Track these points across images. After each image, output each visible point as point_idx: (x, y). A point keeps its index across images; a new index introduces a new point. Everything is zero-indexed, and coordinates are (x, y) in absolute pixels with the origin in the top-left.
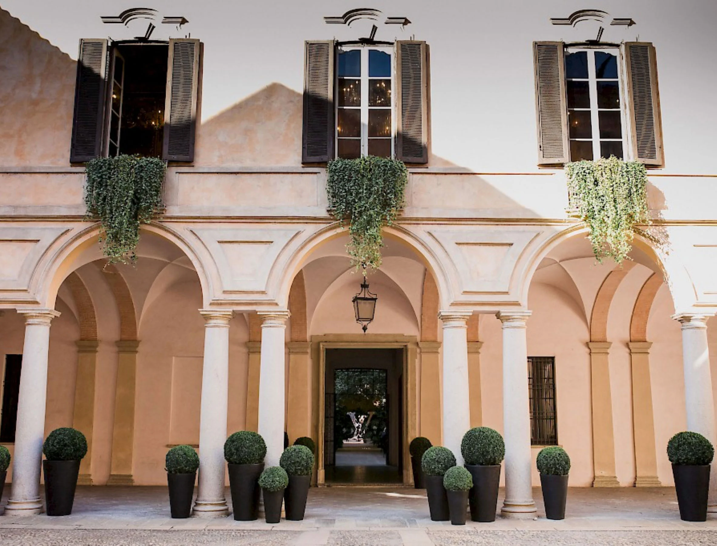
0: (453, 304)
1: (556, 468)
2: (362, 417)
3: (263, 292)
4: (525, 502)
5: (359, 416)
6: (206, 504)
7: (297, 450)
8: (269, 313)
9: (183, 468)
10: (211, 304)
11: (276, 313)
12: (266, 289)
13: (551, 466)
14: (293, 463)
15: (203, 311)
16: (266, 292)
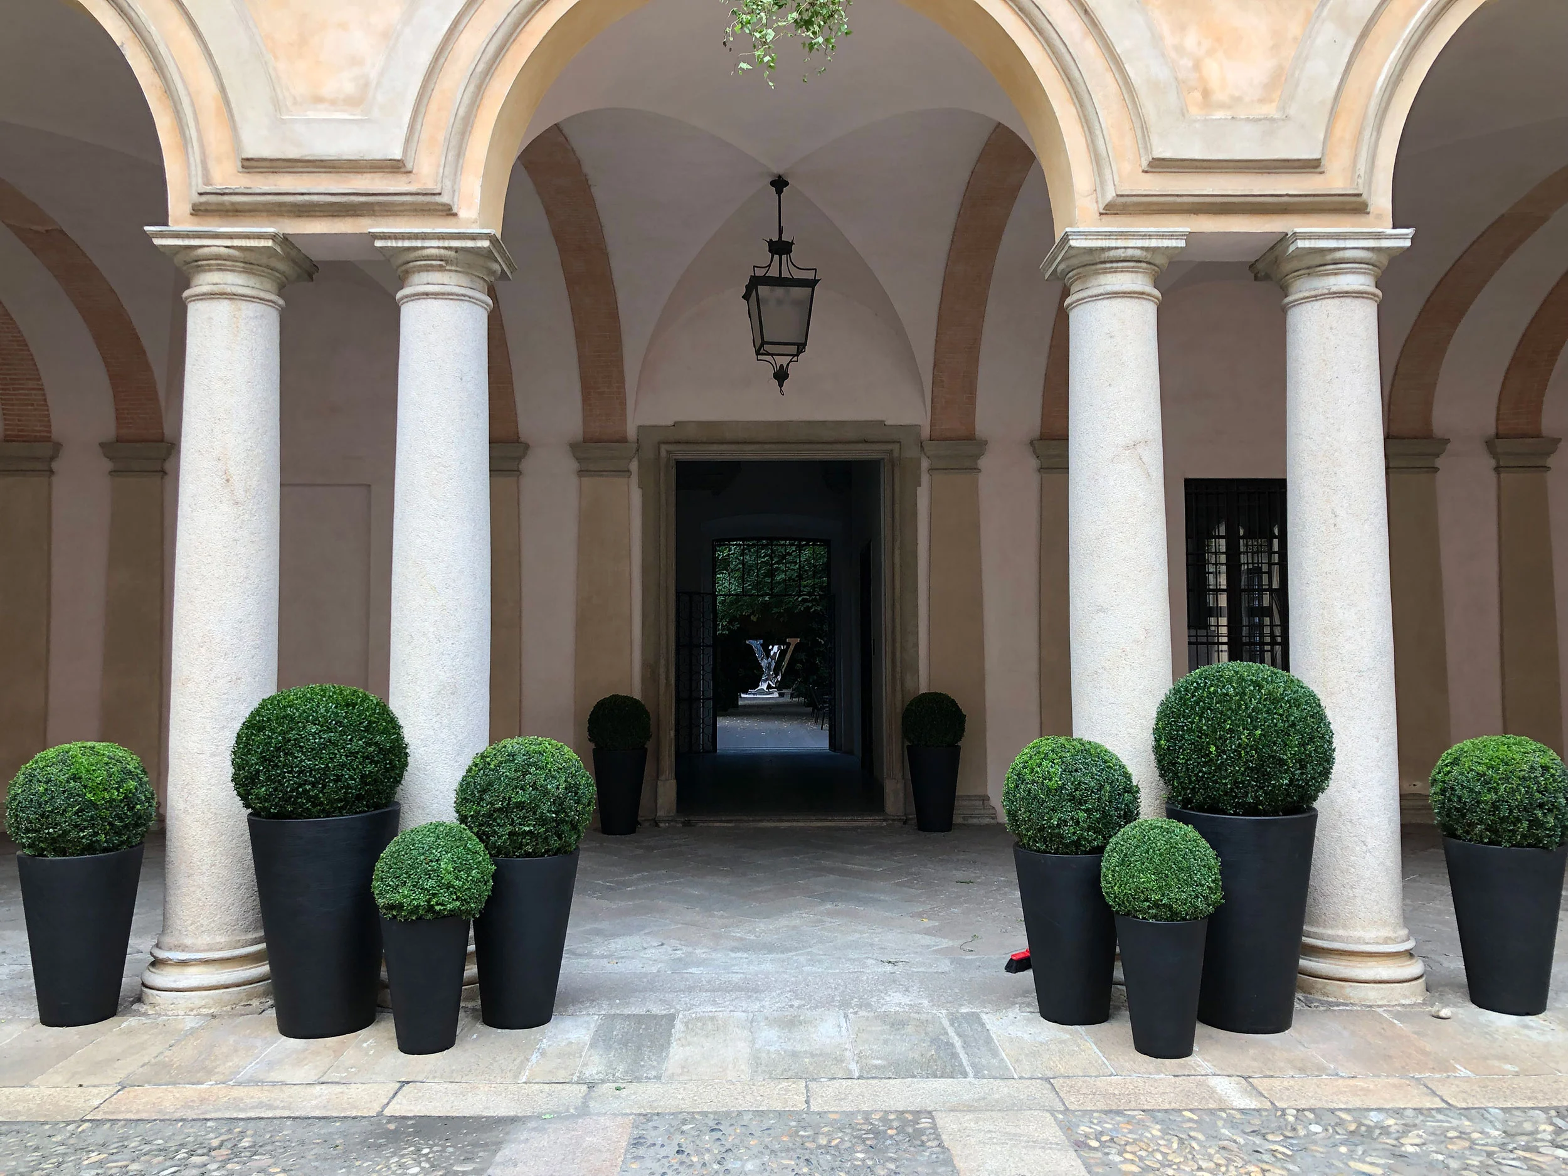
0: (1111, 210)
1: (1535, 823)
2: (776, 647)
3: (395, 167)
4: (1387, 940)
5: (770, 647)
6: (183, 963)
7: (519, 759)
8: (419, 243)
9: (66, 833)
10: (198, 211)
11: (446, 243)
12: (405, 151)
13: (1516, 813)
14: (500, 810)
15: (162, 235)
16: (409, 167)
